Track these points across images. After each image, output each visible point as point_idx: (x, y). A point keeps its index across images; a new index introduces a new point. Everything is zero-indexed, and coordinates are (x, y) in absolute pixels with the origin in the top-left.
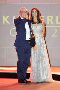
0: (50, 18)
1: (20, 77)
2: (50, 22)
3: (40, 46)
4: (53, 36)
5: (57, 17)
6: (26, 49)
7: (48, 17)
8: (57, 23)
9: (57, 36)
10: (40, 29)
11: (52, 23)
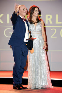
0: (49, 17)
1: (16, 83)
2: (48, 21)
3: (39, 49)
4: (52, 37)
5: (57, 16)
6: (23, 52)
7: (47, 16)
8: (57, 22)
9: (56, 37)
10: (40, 29)
11: (51, 22)
